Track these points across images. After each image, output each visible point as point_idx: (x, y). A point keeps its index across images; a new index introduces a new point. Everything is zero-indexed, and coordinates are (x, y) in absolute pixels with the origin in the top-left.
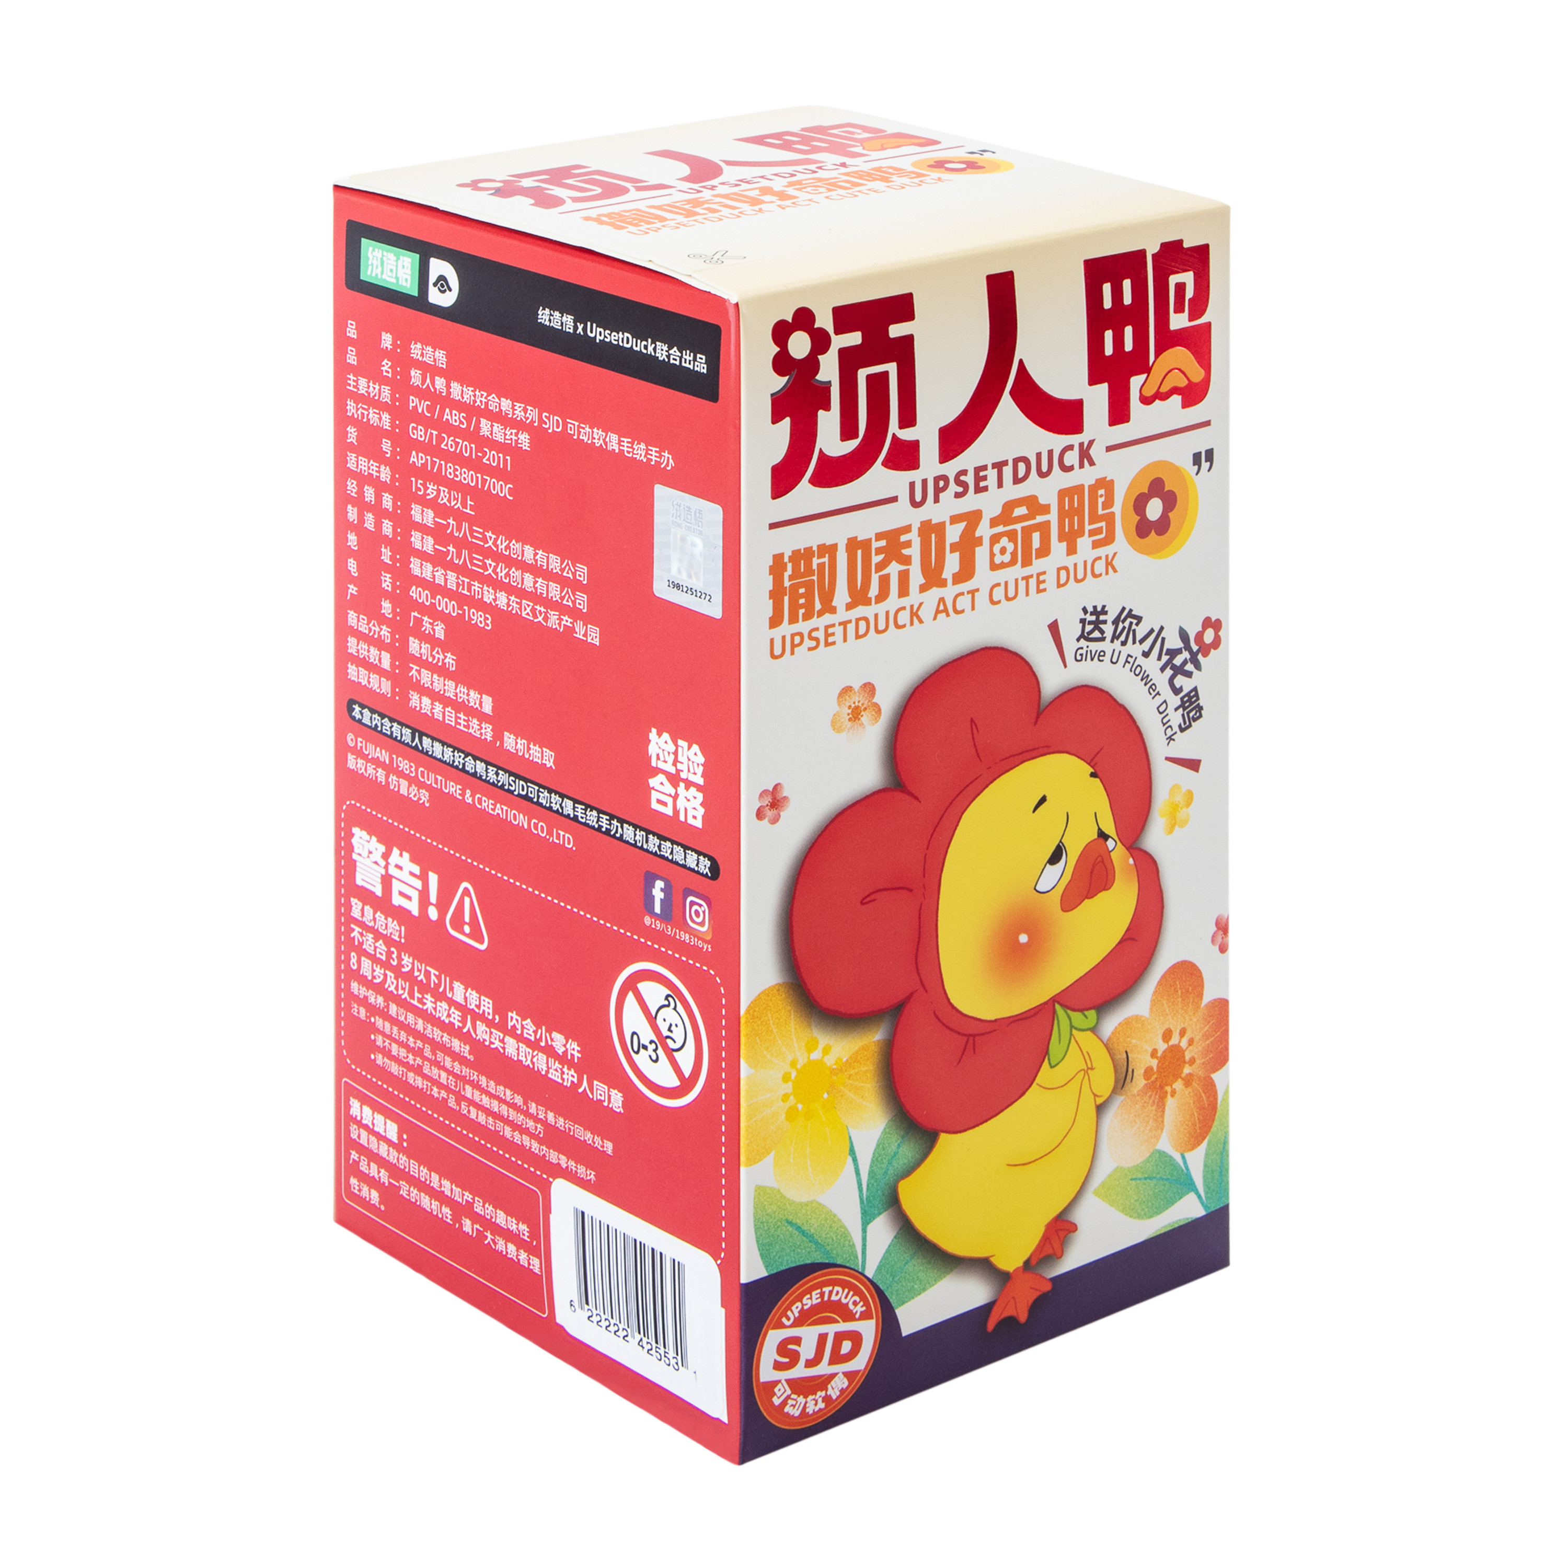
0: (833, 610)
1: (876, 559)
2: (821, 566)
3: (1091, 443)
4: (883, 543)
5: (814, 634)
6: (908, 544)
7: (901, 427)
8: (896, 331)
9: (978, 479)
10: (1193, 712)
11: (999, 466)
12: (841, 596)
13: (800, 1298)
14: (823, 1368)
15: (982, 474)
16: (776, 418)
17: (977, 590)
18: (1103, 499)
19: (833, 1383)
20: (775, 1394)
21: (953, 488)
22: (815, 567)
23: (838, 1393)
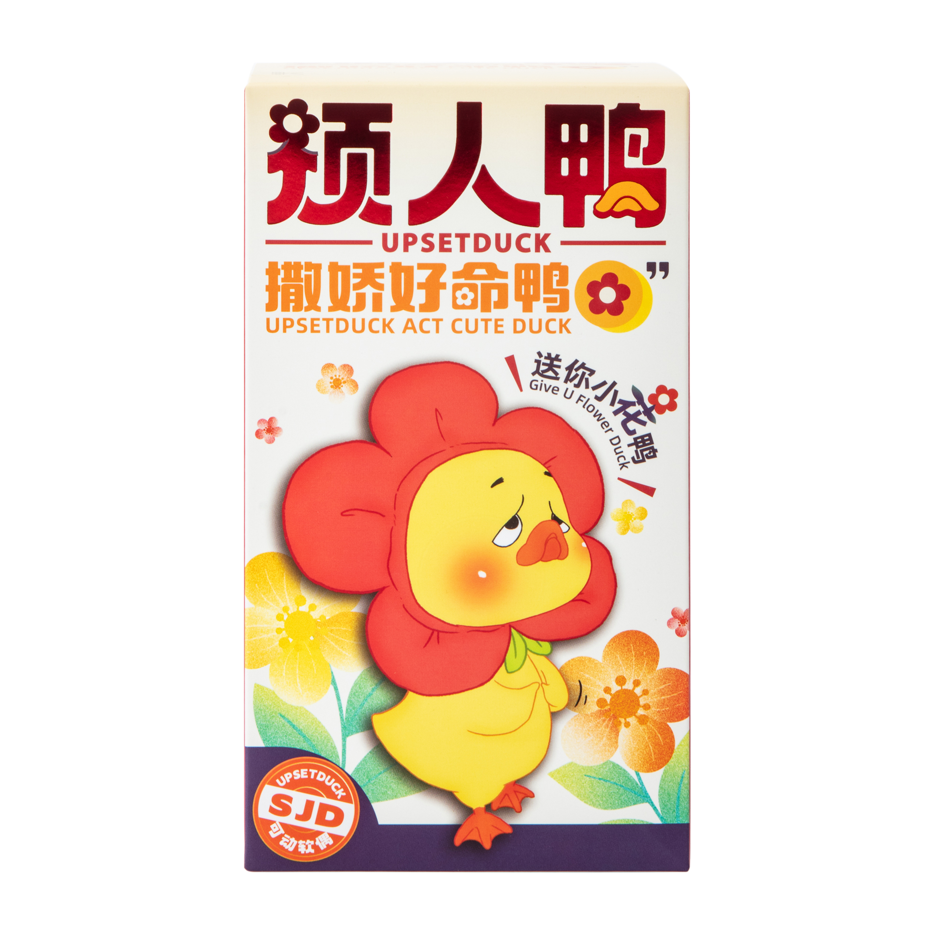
0: (318, 309)
1: (354, 281)
2: (308, 277)
3: (546, 236)
4: (360, 271)
5: (302, 322)
6: (381, 276)
7: (376, 194)
8: (375, 127)
9: (442, 242)
10: (647, 452)
11: (462, 237)
12: (325, 300)
13: (291, 770)
14: (311, 824)
15: (446, 239)
16: (272, 168)
17: (442, 320)
18: (558, 278)
19: (320, 837)
20: (271, 829)
21: (420, 244)
22: (303, 276)
23: (325, 847)
